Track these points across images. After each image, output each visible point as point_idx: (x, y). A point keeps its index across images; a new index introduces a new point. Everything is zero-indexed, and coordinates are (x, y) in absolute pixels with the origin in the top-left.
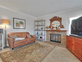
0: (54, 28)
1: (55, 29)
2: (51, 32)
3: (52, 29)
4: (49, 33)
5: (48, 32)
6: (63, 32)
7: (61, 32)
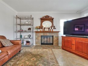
0: (45, 29)
1: (47, 30)
2: (42, 34)
3: (44, 30)
4: (39, 35)
5: (38, 33)
6: (55, 33)
7: (54, 33)
